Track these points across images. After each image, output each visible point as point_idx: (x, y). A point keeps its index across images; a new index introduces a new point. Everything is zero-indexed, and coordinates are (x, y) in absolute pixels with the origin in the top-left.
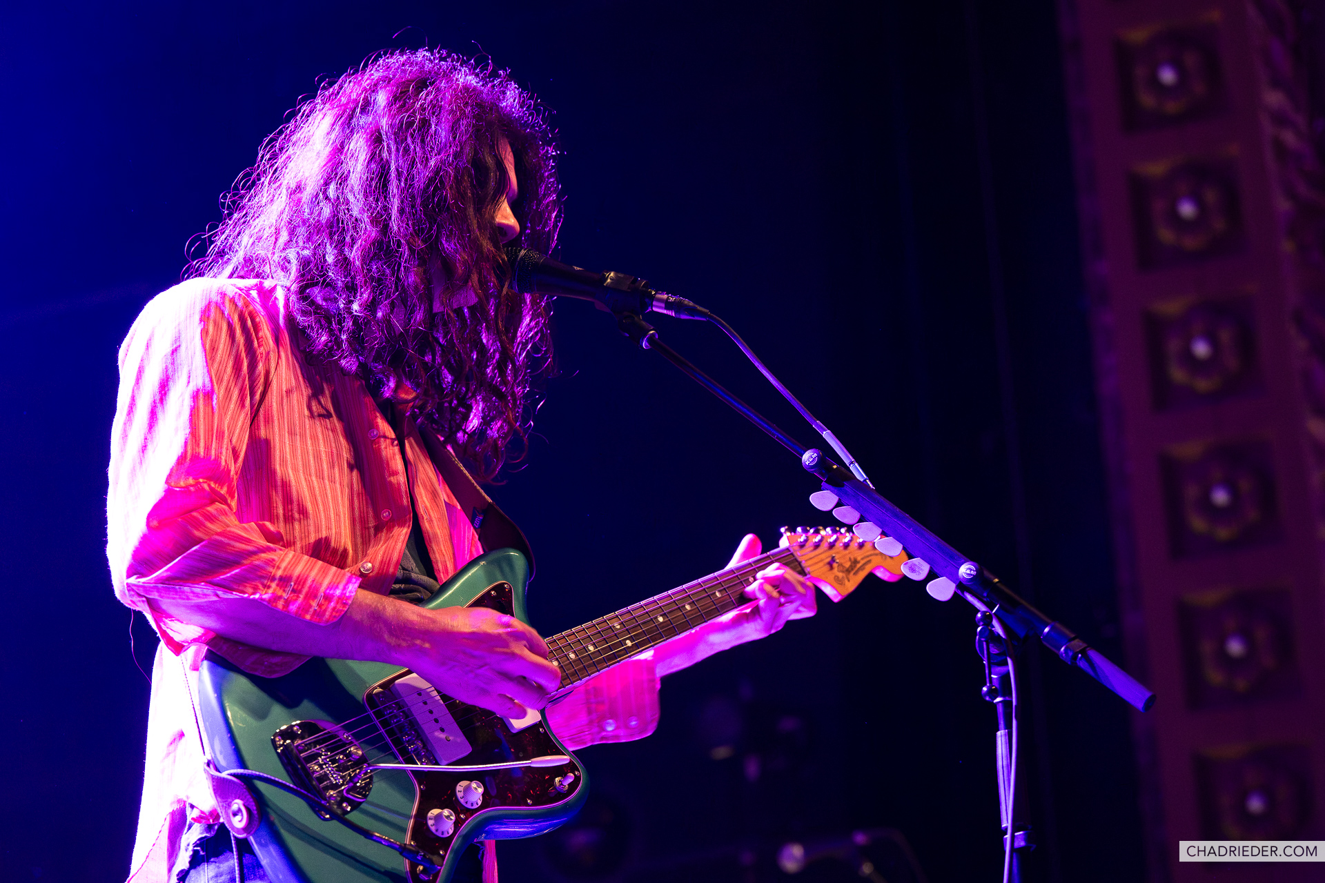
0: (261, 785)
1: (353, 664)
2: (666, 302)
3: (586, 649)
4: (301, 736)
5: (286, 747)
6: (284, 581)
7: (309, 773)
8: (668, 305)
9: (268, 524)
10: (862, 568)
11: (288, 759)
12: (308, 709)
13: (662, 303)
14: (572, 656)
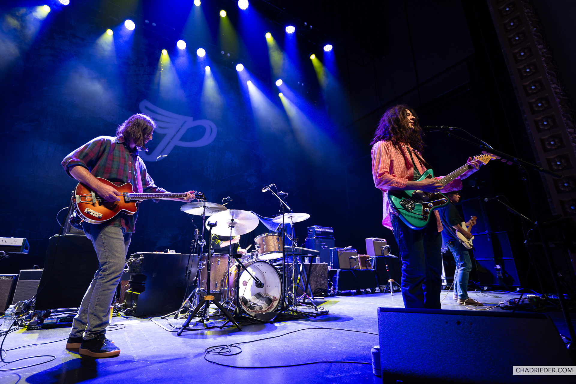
0: (399, 209)
1: (408, 191)
2: (452, 128)
3: (445, 181)
4: (403, 201)
5: (401, 203)
6: (397, 183)
7: (405, 206)
8: (452, 129)
9: (393, 174)
10: (489, 159)
11: (402, 205)
12: (403, 198)
13: (451, 128)
14: (443, 182)
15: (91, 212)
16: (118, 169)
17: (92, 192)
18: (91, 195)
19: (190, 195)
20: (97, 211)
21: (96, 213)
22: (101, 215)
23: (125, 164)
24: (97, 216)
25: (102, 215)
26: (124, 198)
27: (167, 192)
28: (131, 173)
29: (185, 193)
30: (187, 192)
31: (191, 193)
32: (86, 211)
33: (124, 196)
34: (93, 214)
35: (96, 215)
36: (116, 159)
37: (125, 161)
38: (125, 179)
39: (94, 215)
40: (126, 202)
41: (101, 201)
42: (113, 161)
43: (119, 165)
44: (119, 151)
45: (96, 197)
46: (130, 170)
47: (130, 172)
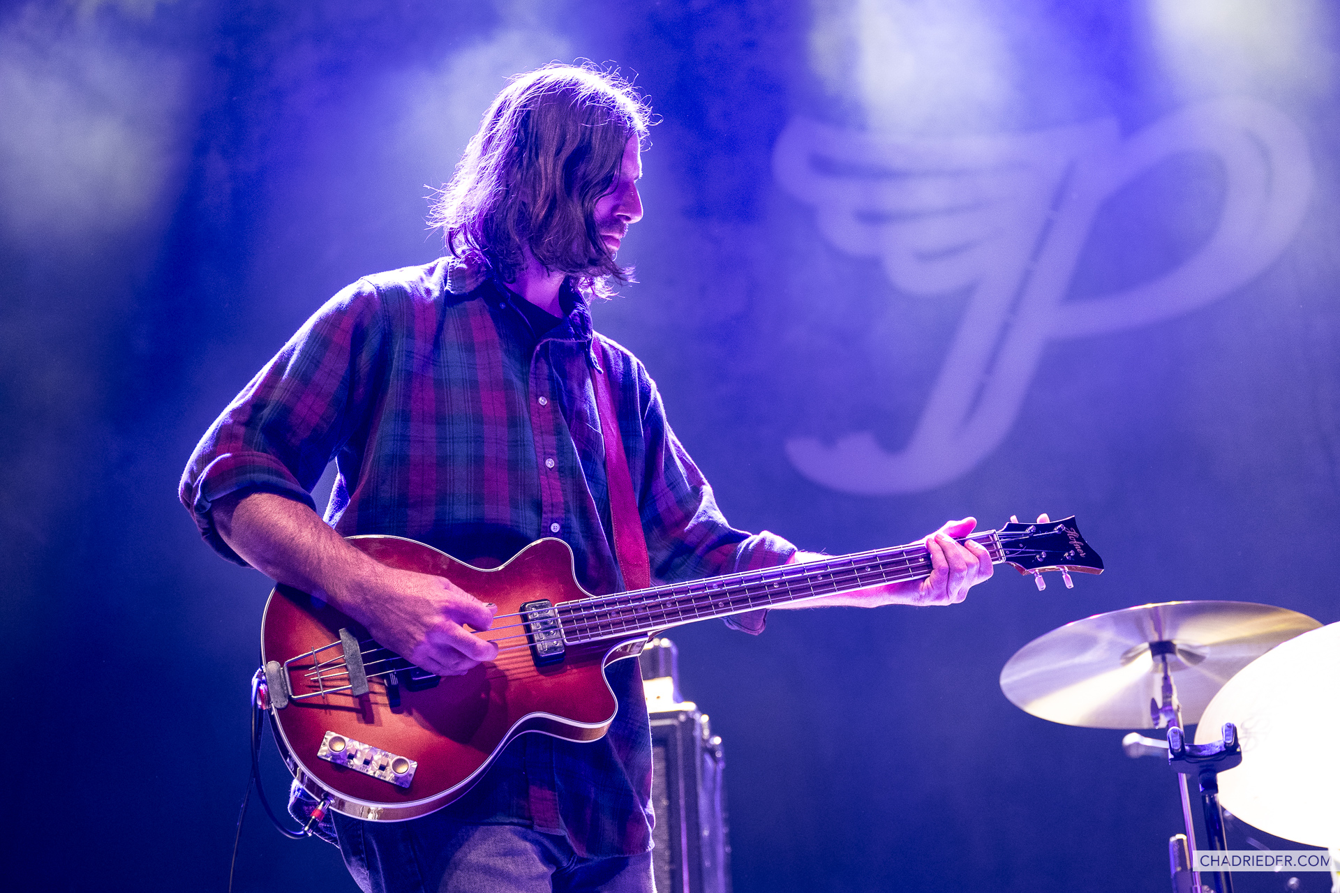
15: (351, 757)
16: (478, 461)
17: (343, 633)
18: (340, 648)
19: (950, 553)
20: (388, 745)
21: (378, 758)
22: (409, 768)
23: (513, 422)
24: (389, 776)
25: (414, 765)
26: (531, 639)
27: (804, 558)
28: (559, 469)
29: (922, 542)
30: (932, 536)
31: (960, 536)
32: (323, 751)
33: (528, 629)
34: (367, 762)
35: (382, 768)
36: (458, 402)
37: (510, 405)
38: (527, 518)
39: (371, 773)
40: (544, 663)
41: (394, 681)
42: (440, 420)
43: (479, 440)
44: (469, 348)
45: (366, 658)
46: (551, 456)
47: (550, 463)
